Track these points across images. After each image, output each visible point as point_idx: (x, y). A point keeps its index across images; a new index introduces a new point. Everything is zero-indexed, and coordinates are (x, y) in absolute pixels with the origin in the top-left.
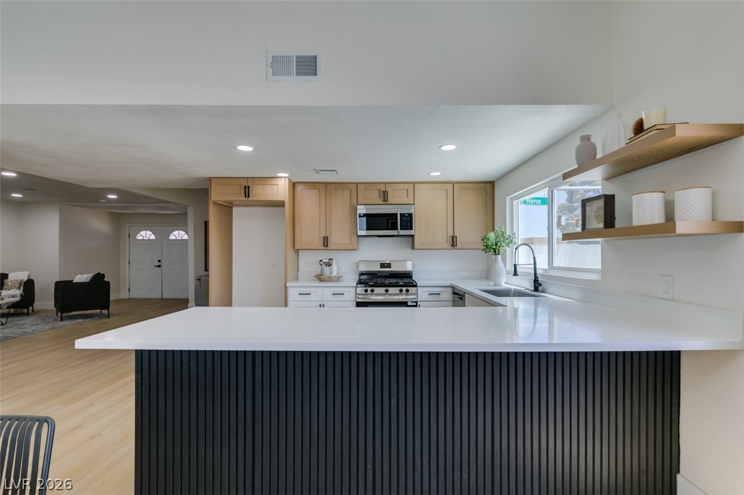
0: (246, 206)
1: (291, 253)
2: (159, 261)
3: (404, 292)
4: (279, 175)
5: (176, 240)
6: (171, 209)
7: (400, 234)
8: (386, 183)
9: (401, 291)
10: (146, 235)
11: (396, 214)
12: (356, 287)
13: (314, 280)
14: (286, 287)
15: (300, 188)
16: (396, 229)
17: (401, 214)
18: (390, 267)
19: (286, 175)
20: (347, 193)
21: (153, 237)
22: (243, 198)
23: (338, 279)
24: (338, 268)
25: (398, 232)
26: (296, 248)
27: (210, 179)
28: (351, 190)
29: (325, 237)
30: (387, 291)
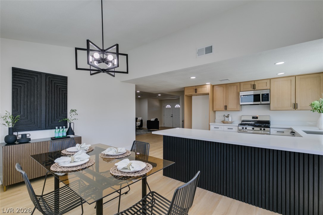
0: (196, 95)
1: (212, 112)
2: (172, 115)
3: (262, 130)
5: (177, 108)
6: (175, 98)
7: (262, 103)
8: (254, 81)
9: (261, 129)
10: (168, 106)
11: (259, 95)
12: (238, 126)
13: (221, 123)
14: (209, 125)
15: (215, 87)
16: (259, 101)
17: (262, 94)
18: (258, 119)
19: (210, 83)
20: (235, 87)
21: (170, 107)
22: (195, 93)
23: (231, 123)
24: (232, 119)
25: (261, 103)
26: (214, 110)
27: (185, 87)
28: (237, 86)
29: (225, 106)
30: (253, 129)
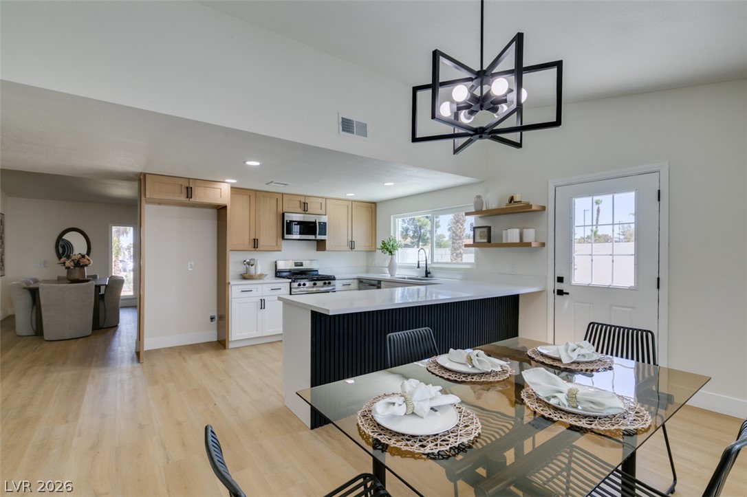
4: (227, 181)
8: (305, 196)
9: (325, 283)
11: (315, 223)
17: (319, 223)
18: (303, 266)
19: (234, 182)
22: (184, 198)
28: (277, 199)
29: (254, 239)
30: (315, 284)
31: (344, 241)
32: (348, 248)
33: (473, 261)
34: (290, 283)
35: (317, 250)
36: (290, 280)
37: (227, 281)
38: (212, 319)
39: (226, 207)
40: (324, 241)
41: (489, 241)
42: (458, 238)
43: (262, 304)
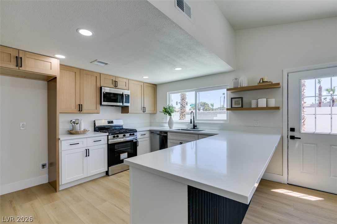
3: (131, 136)
8: (116, 77)
17: (125, 95)
18: (113, 123)
20: (94, 78)
28: (96, 77)
29: (79, 105)
30: (124, 136)
31: (139, 107)
32: (141, 112)
33: (226, 119)
34: (108, 136)
35: (122, 113)
36: (107, 134)
37: (57, 137)
38: (43, 166)
39: (56, 78)
40: (127, 107)
41: (242, 106)
42: (183, 107)
43: (87, 153)
